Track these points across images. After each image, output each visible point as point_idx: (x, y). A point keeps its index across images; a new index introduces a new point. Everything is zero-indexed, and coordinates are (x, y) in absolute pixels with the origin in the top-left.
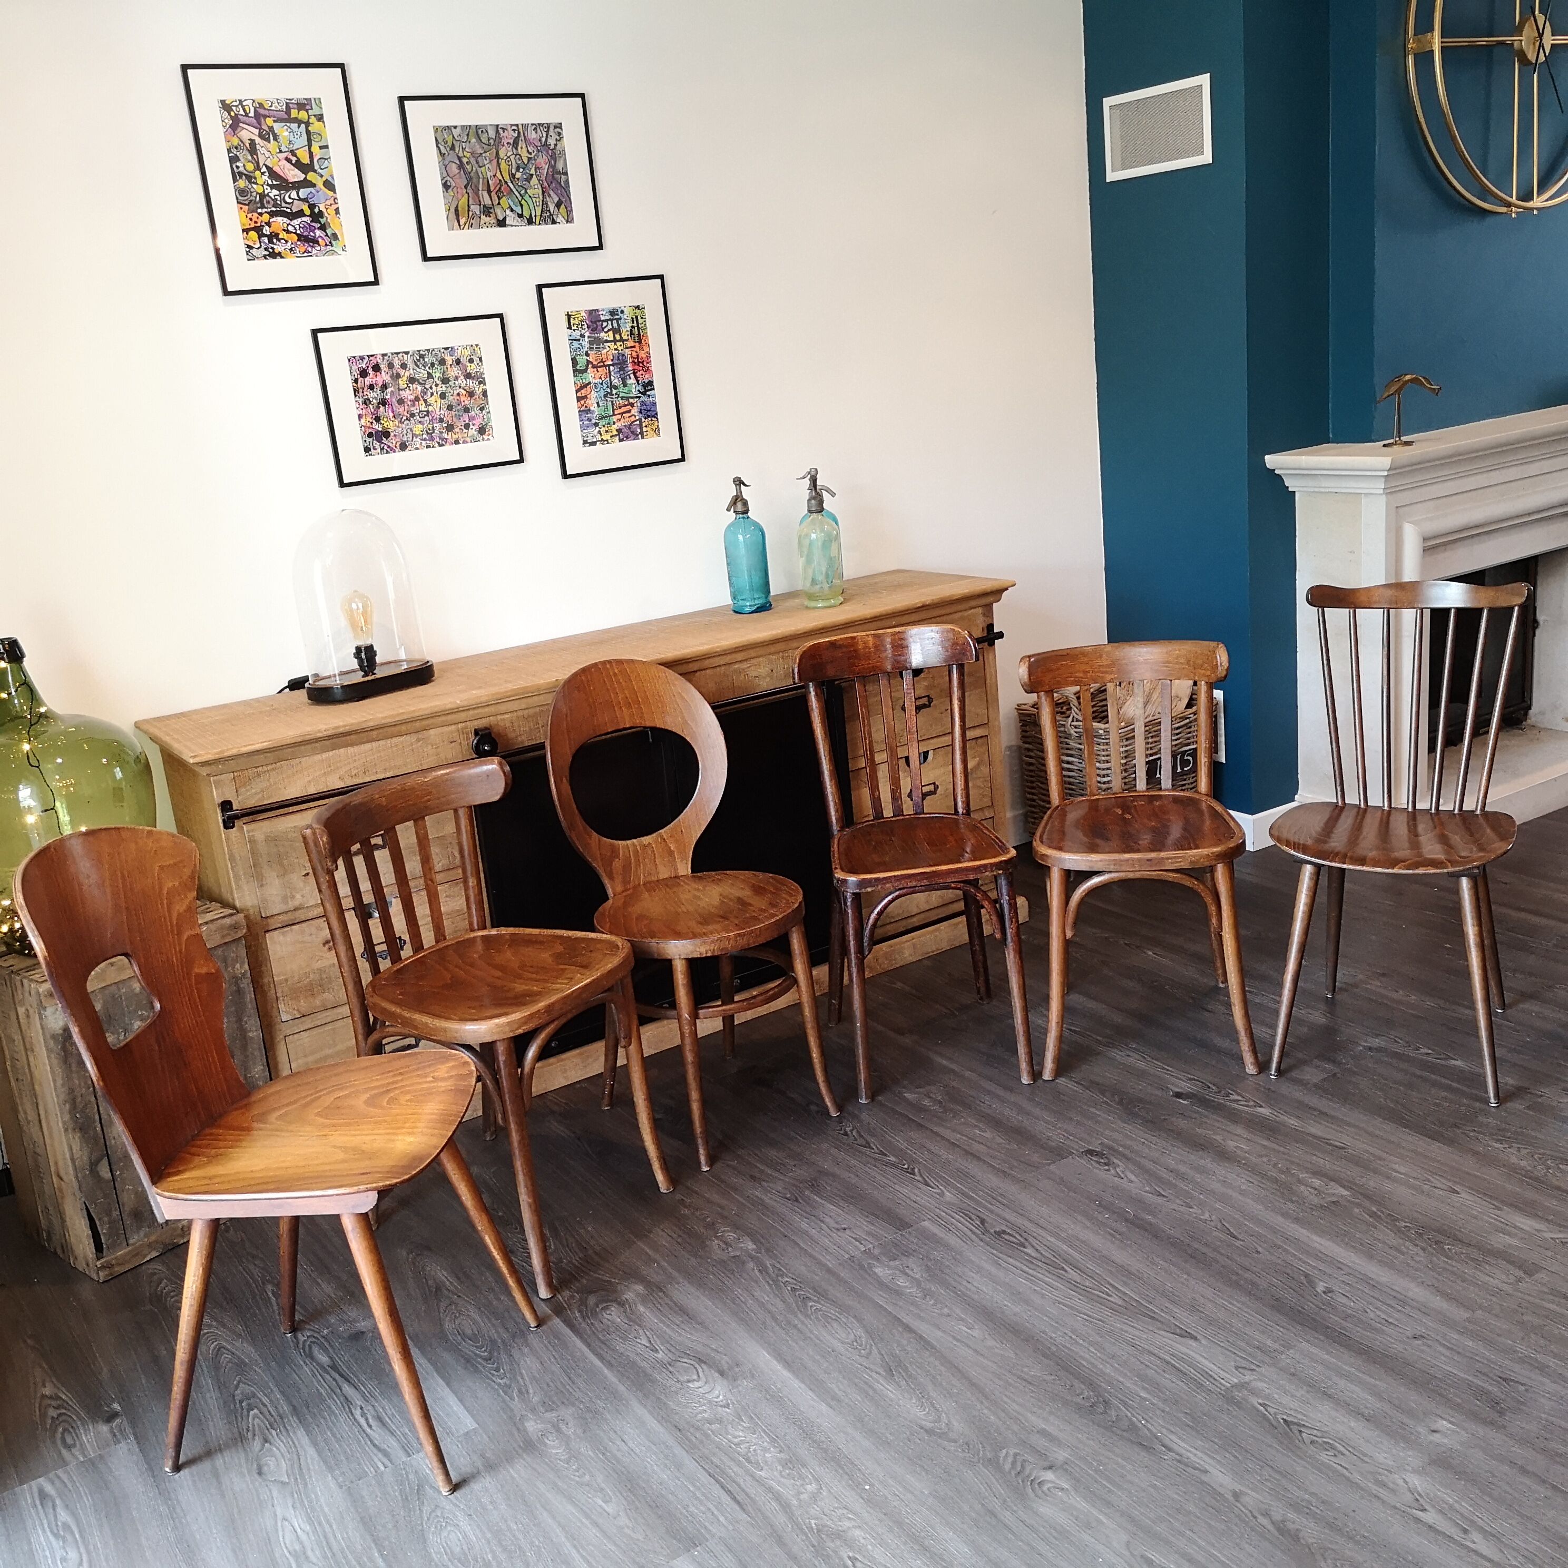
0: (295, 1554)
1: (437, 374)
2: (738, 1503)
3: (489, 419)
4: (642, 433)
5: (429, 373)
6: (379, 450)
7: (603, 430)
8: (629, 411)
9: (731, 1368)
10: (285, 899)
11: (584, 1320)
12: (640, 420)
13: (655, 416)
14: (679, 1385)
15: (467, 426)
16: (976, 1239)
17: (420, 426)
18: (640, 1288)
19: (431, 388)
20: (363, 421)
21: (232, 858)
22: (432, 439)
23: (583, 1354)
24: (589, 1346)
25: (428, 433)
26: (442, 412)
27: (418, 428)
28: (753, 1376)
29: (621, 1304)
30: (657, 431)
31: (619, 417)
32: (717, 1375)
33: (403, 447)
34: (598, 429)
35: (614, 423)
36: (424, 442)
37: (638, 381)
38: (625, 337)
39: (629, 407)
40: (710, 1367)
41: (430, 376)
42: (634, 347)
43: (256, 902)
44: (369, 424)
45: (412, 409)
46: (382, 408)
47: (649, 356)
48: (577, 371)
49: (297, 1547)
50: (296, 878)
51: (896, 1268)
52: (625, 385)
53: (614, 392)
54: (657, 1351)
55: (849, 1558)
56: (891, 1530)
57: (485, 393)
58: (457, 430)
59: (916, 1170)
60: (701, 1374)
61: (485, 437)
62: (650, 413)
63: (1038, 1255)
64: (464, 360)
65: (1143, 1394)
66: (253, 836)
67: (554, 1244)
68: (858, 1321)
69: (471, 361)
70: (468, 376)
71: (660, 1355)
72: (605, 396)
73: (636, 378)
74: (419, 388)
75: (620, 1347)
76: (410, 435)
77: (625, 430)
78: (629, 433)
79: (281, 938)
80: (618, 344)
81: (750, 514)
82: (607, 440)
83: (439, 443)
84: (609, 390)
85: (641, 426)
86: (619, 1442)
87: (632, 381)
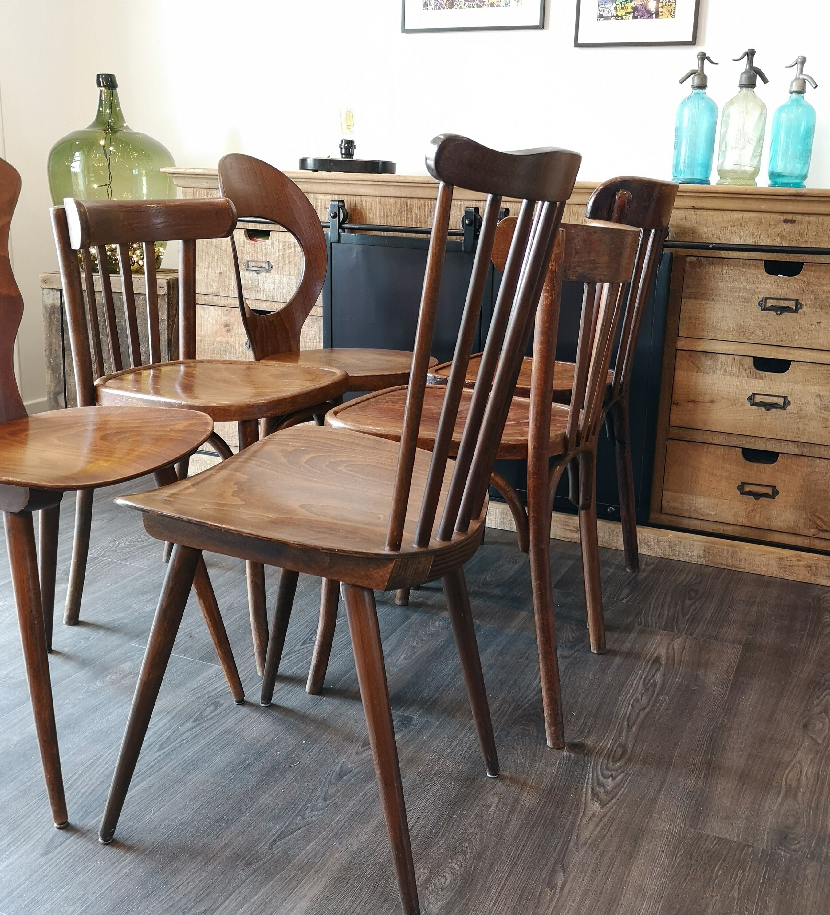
4: (656, 14)
6: (433, 7)
7: (619, 6)
10: (207, 285)
22: (473, 1)
30: (672, 15)
33: (451, 5)
34: (614, 5)
36: (467, 3)
77: (640, 9)
78: (644, 12)
79: (202, 311)
82: (621, 17)
83: (477, 4)
85: (657, 6)
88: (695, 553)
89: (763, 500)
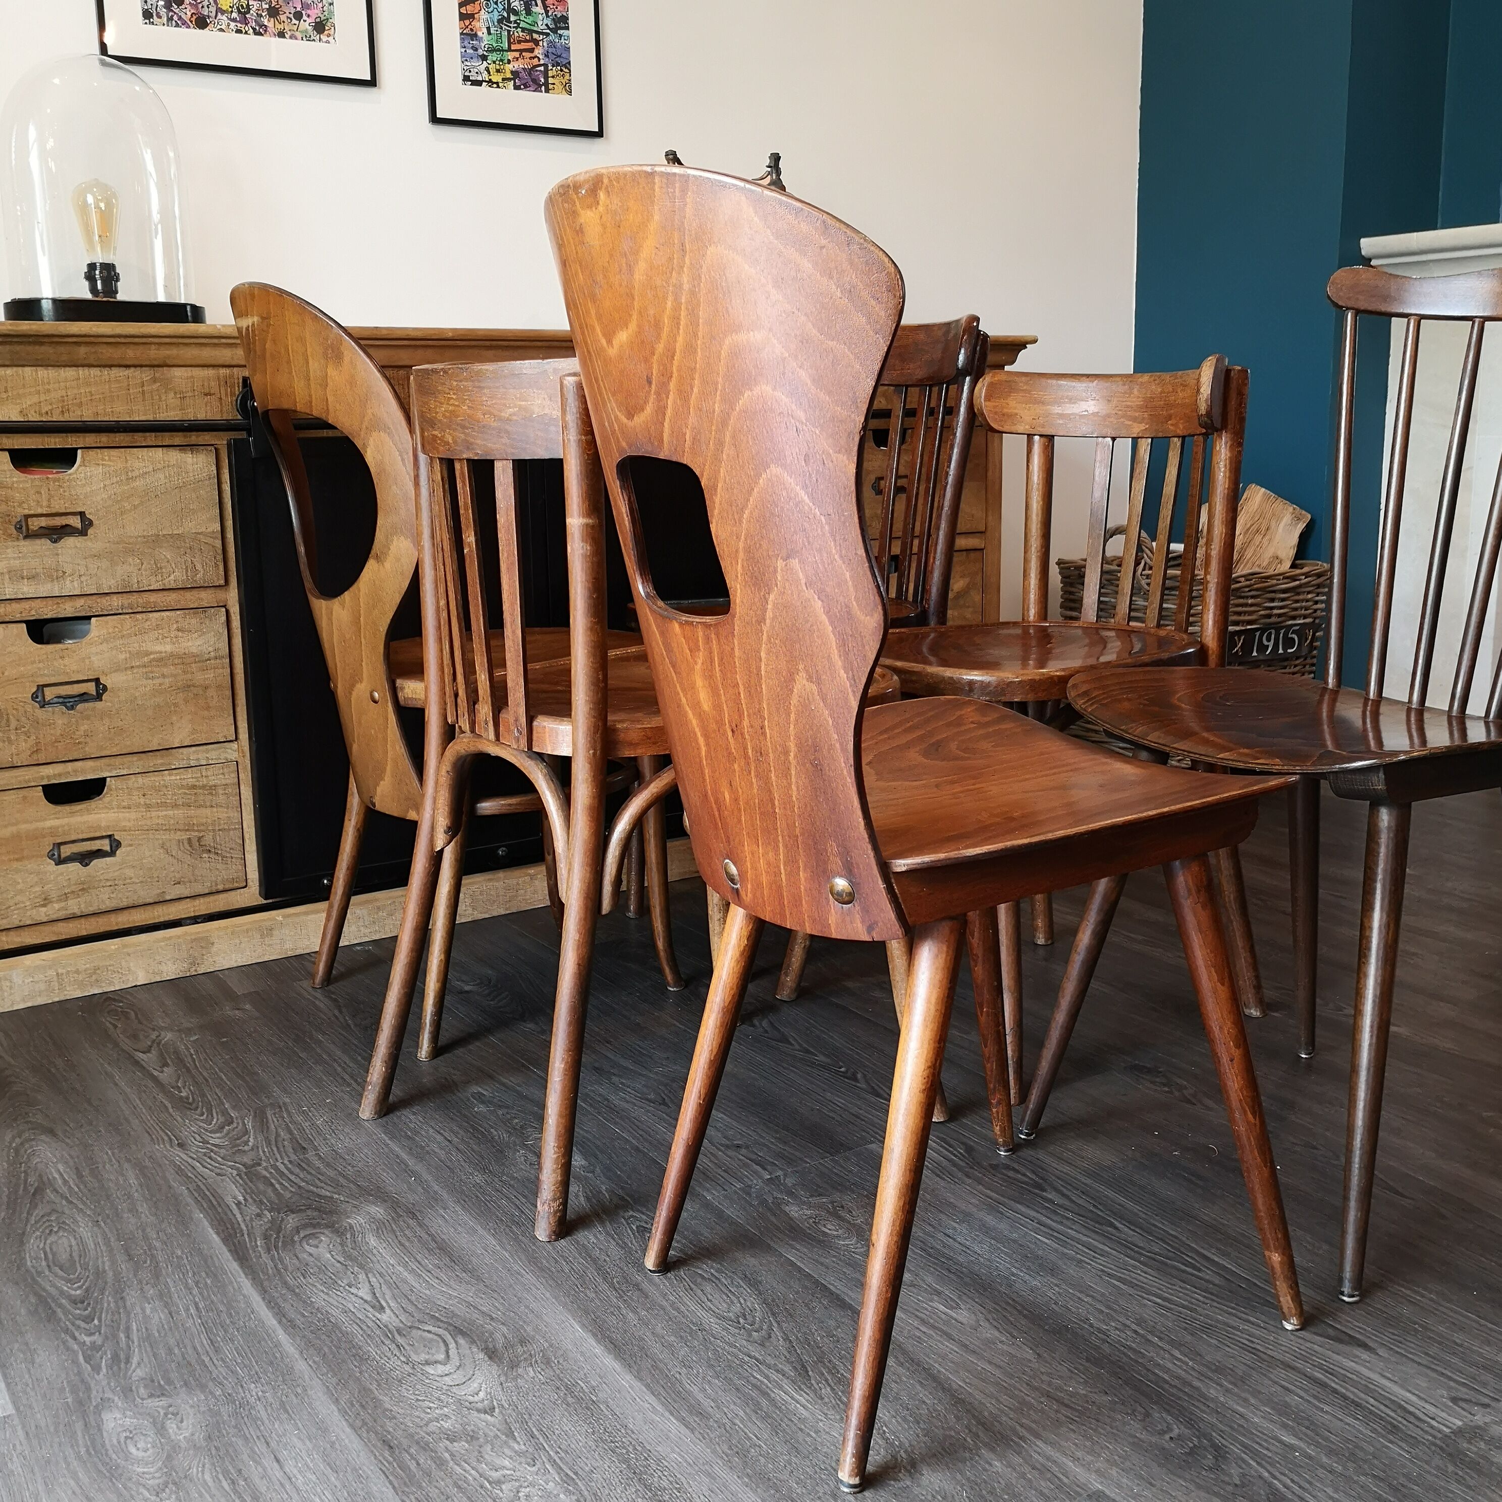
3: (331, 13)
4: (546, 84)
6: (165, 20)
7: (492, 67)
8: (531, 50)
9: (509, 1345)
11: (269, 1250)
12: (545, 65)
13: (568, 65)
14: (407, 1368)
15: (298, 16)
16: (960, 1175)
18: (378, 1211)
22: (245, 22)
23: (248, 1304)
24: (263, 1291)
25: (239, 12)
27: (225, 2)
28: (548, 1362)
29: (339, 1233)
30: (568, 88)
31: (517, 54)
32: (481, 1355)
33: (201, 23)
34: (485, 64)
35: (509, 62)
36: (233, 24)
37: (547, 12)
39: (531, 45)
40: (473, 1342)
51: (820, 1207)
52: (529, 12)
53: (513, 18)
54: (382, 1309)
58: (283, 18)
59: (859, 1076)
60: (453, 1352)
61: (323, 37)
62: (561, 59)
65: (1286, 1439)
67: (256, 1137)
68: (750, 1285)
71: (385, 1317)
72: (500, 21)
73: (546, 7)
75: (319, 1298)
76: (213, 9)
77: (523, 74)
78: (529, 81)
82: (497, 83)
83: (254, 29)
84: (505, 15)
85: (546, 74)
86: (268, 1462)
87: (538, 9)
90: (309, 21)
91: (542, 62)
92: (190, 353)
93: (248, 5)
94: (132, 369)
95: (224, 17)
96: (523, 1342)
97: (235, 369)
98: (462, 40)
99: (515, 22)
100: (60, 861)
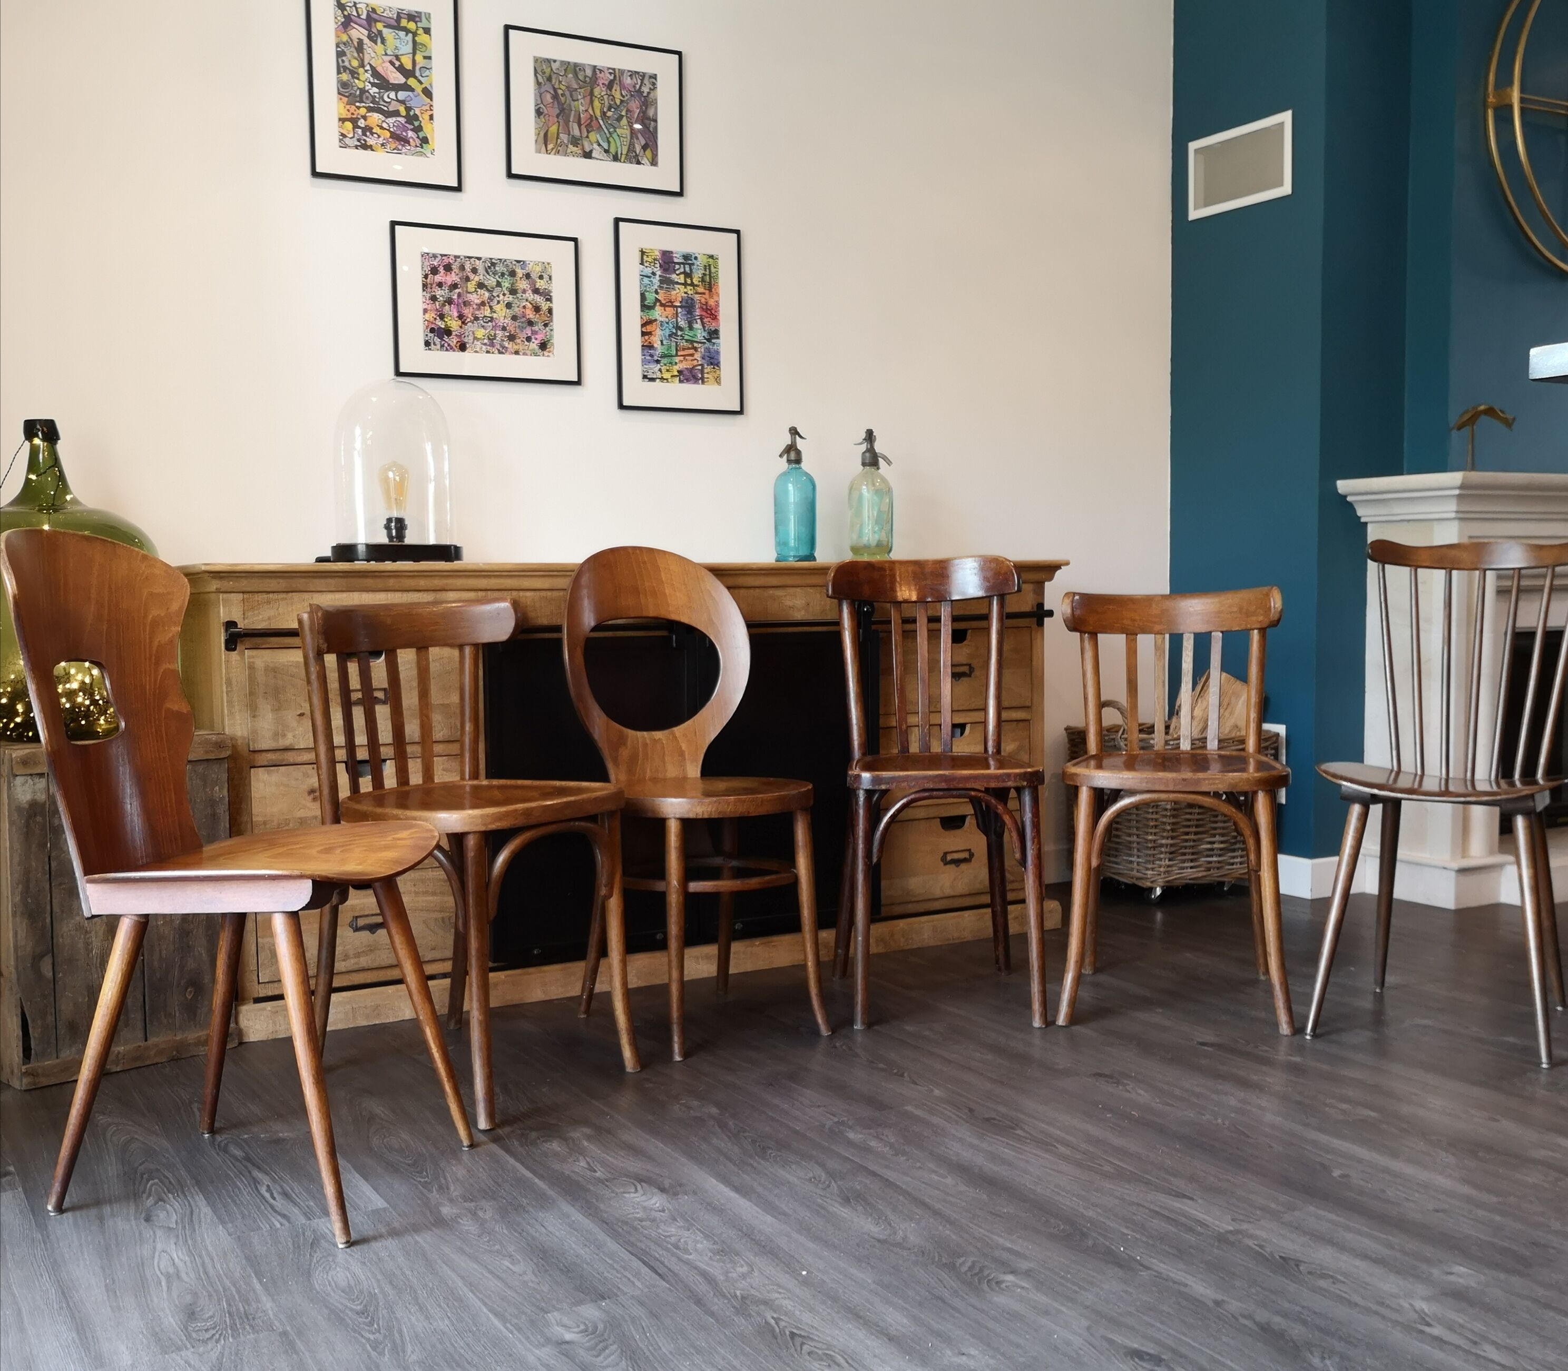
0: (168, 1277)
1: (506, 284)
2: (659, 1275)
3: (551, 336)
4: (702, 379)
5: (498, 281)
6: (439, 346)
7: (663, 368)
8: (692, 355)
9: (673, 1187)
10: (276, 735)
11: (522, 1147)
12: (702, 365)
13: (718, 364)
14: (613, 1195)
15: (529, 339)
16: (962, 1121)
17: (483, 330)
18: (588, 1131)
19: (498, 296)
20: (427, 316)
21: (229, 682)
22: (492, 345)
23: (515, 1168)
24: (522, 1164)
25: (489, 339)
26: (506, 321)
27: (480, 333)
28: (696, 1194)
29: (565, 1139)
30: (718, 380)
31: (682, 358)
32: (656, 1190)
33: (463, 347)
34: (659, 366)
35: (676, 363)
36: (484, 347)
37: (704, 327)
38: (696, 282)
39: (692, 351)
40: (651, 1185)
41: (499, 284)
42: (704, 294)
43: (246, 734)
44: (432, 319)
45: (477, 312)
46: (447, 307)
47: (717, 305)
48: (645, 307)
49: (171, 1270)
50: (290, 716)
51: (869, 1134)
52: (691, 328)
54: (595, 1171)
55: (773, 1318)
56: (824, 1303)
57: (550, 311)
58: (518, 341)
59: (906, 1075)
60: (639, 1189)
61: (546, 353)
62: (713, 360)
63: (1028, 1136)
64: (534, 276)
65: (1125, 1231)
66: (253, 663)
68: (820, 1166)
69: (541, 277)
70: (536, 291)
71: (598, 1174)
72: (670, 336)
73: (703, 324)
74: (487, 294)
75: (557, 1167)
76: (471, 338)
77: (686, 372)
78: (690, 376)
79: (266, 775)
80: (689, 288)
81: (803, 465)
82: (667, 379)
83: (499, 350)
84: (674, 331)
85: (702, 372)
86: (538, 1227)
87: (698, 326)
88: (926, 936)
89: (963, 866)
90: (537, 342)
91: (700, 363)
92: (460, 582)
93: (495, 334)
94: (422, 593)
95: (479, 343)
96: (681, 1185)
97: (489, 593)
98: (642, 349)
99: (681, 336)
100: (357, 929)
